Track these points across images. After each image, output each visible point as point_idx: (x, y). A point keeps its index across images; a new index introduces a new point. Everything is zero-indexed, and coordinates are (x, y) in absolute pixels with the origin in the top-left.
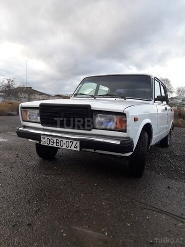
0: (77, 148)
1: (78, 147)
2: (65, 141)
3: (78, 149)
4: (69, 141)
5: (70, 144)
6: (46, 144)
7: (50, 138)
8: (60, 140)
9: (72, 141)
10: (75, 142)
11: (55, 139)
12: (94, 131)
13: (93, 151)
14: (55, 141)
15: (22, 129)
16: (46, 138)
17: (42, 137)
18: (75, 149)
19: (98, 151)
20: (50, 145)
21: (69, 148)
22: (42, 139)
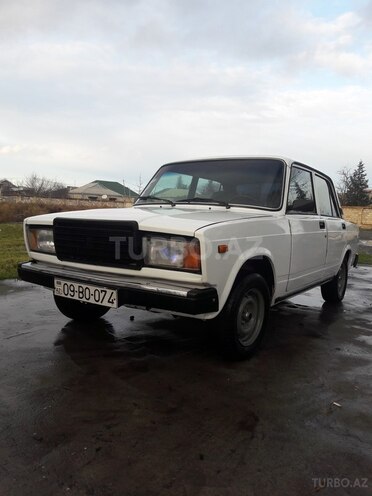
0: (112, 303)
1: (115, 302)
2: (92, 289)
3: (115, 305)
4: (100, 289)
5: (102, 295)
6: (63, 295)
7: (69, 283)
8: (84, 286)
9: (105, 289)
10: (109, 292)
11: (76, 285)
12: (145, 271)
14: (76, 289)
15: (29, 264)
16: (63, 282)
17: (56, 281)
18: (109, 305)
20: (69, 296)
21: (99, 303)
22: (56, 285)
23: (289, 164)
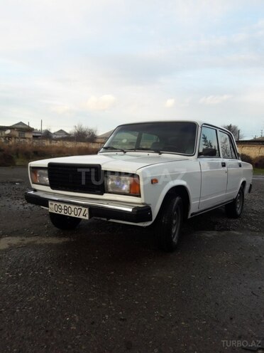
1: (87, 215)
2: (73, 207)
3: (87, 218)
4: (77, 208)
5: (79, 211)
6: (54, 212)
7: (58, 204)
8: (68, 206)
9: (81, 207)
10: (83, 209)
11: (63, 205)
12: (106, 196)
13: (105, 219)
14: (63, 208)
15: (32, 192)
16: (54, 203)
17: (49, 203)
18: (84, 217)
19: (111, 220)
20: (58, 213)
21: (77, 216)
22: (50, 205)
23: (200, 125)
